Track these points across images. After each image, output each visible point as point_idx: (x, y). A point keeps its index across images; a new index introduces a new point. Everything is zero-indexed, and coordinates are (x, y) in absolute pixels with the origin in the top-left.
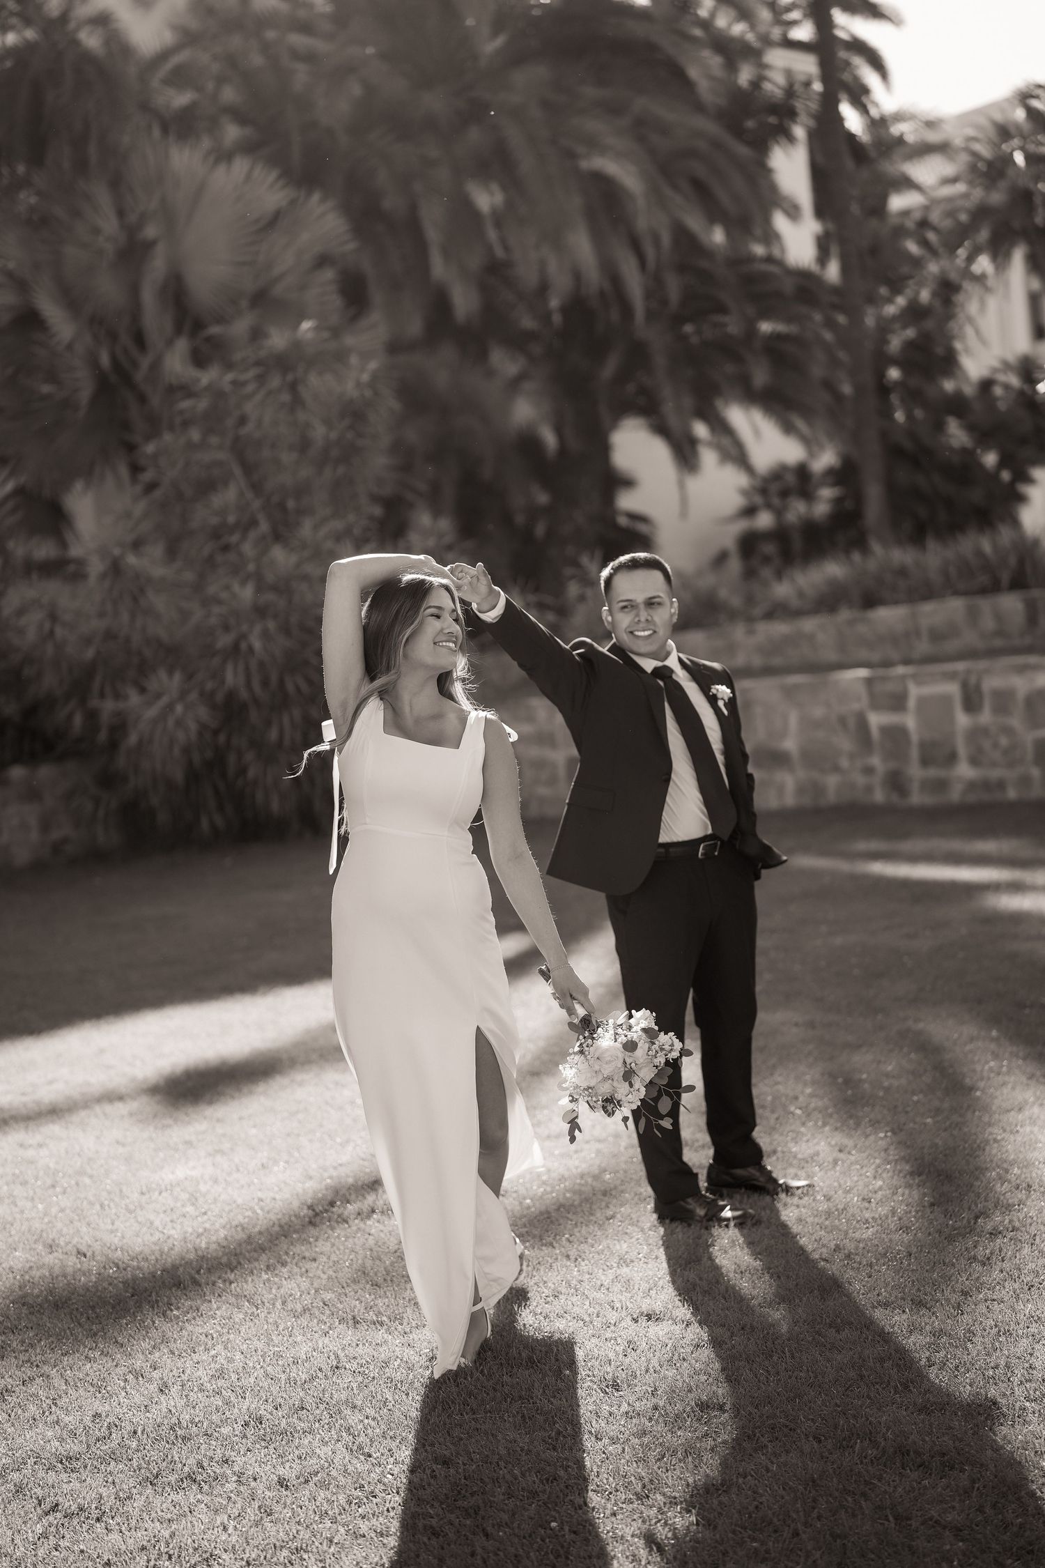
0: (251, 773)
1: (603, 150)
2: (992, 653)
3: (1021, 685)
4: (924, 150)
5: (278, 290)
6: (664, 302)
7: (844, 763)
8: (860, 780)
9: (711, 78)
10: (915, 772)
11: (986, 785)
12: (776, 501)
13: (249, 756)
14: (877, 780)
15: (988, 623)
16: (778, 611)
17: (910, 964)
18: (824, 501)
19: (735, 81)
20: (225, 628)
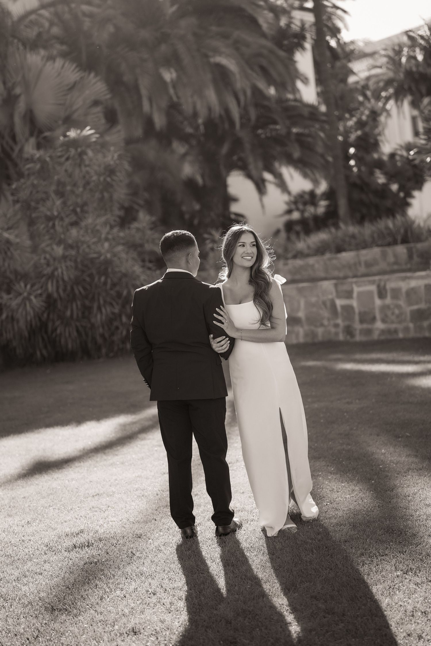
0: (58, 331)
1: (220, 54)
2: (393, 272)
3: (404, 286)
4: (364, 55)
5: (75, 116)
6: (249, 120)
7: (326, 322)
8: (333, 330)
9: (268, 23)
10: (357, 326)
11: (389, 331)
12: (301, 207)
13: (58, 323)
14: (340, 330)
15: (391, 259)
16: (299, 255)
17: (347, 417)
18: (322, 206)
19: (279, 24)
20: (48, 265)
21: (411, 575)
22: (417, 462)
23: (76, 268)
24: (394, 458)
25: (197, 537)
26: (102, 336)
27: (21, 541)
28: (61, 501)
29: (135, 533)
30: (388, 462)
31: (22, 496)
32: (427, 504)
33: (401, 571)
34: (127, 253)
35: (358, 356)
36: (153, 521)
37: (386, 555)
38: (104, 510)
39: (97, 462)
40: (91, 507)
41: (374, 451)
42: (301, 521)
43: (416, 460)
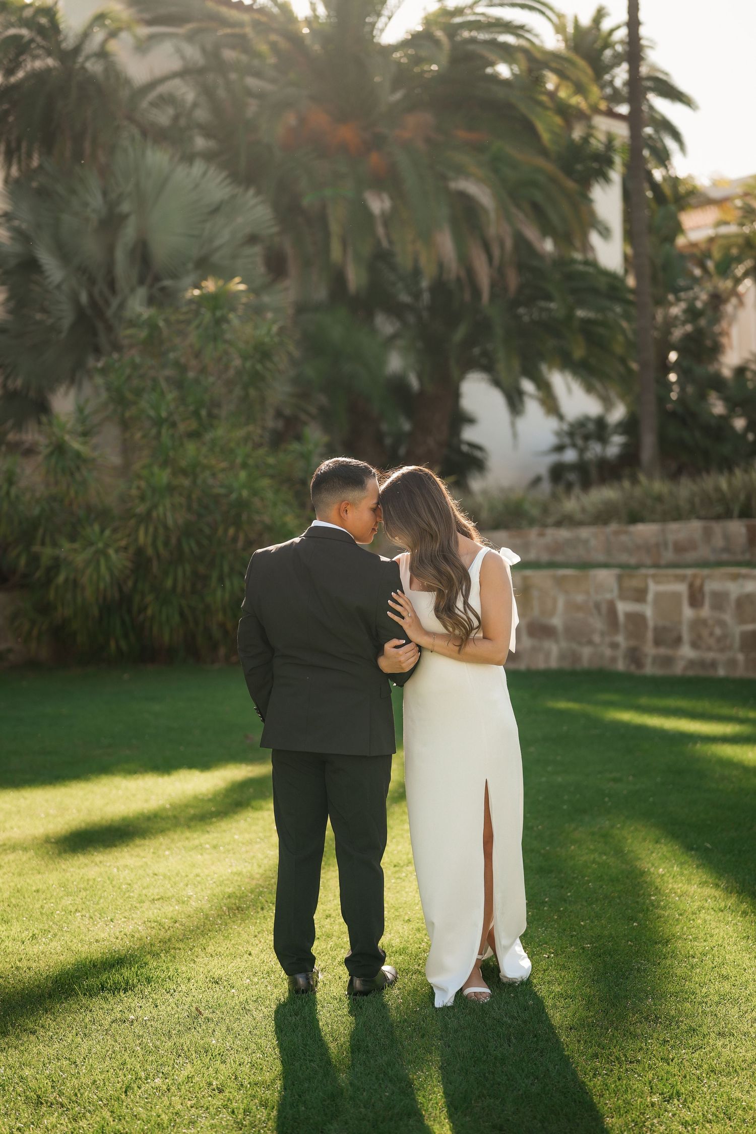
0: (149, 612)
1: (467, 175)
2: (720, 564)
3: (734, 589)
4: (707, 201)
5: (216, 258)
6: (505, 289)
7: (597, 638)
8: (608, 652)
9: (552, 132)
10: (650, 650)
11: (702, 664)
12: (580, 442)
13: (149, 598)
14: (620, 653)
15: (719, 542)
16: (566, 521)
17: (610, 804)
18: (615, 445)
19: (570, 135)
20: (142, 498)
21: (676, 1105)
22: (717, 896)
23: (189, 508)
24: (678, 885)
25: (315, 993)
26: (222, 626)
27: (14, 968)
28: (98, 904)
29: (211, 973)
30: (667, 891)
31: (34, 888)
32: (723, 975)
33: (660, 1094)
34: (277, 492)
35: (644, 701)
36: (246, 956)
37: (638, 1061)
38: (167, 928)
39: (173, 840)
40: (146, 920)
41: (646, 870)
42: (498, 983)
43: (717, 893)
